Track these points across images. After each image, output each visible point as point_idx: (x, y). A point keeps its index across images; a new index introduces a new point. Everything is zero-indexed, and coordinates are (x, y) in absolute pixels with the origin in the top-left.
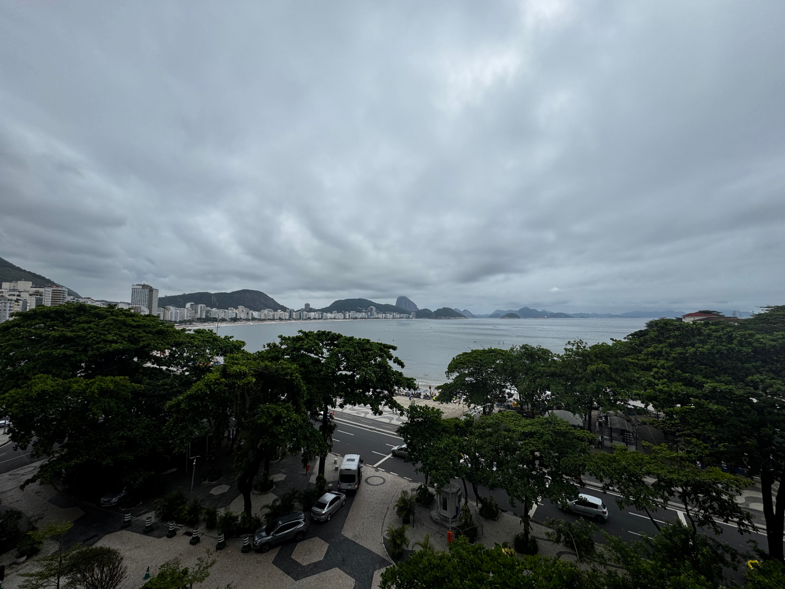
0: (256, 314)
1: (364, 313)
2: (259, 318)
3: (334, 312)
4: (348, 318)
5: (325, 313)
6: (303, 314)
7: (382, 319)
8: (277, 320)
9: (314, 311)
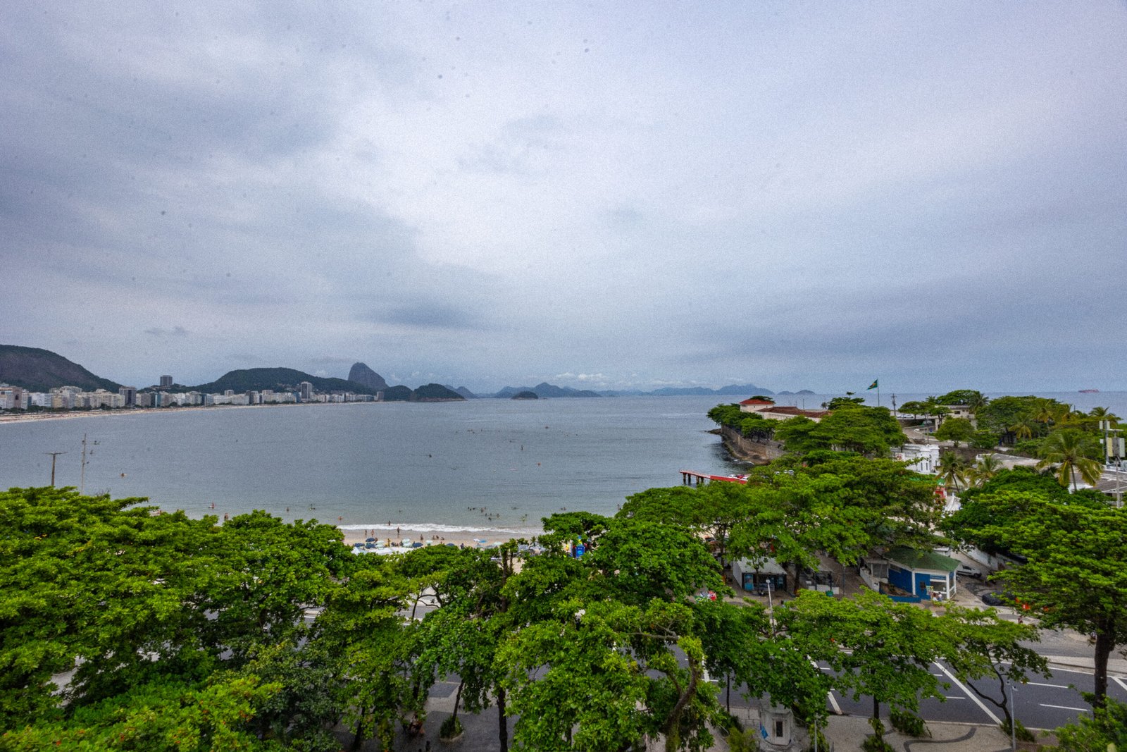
0: (38, 398)
1: (290, 394)
2: (49, 406)
3: (227, 392)
4: (258, 402)
5: (208, 395)
6: (159, 396)
7: (325, 402)
8: (96, 408)
9: (184, 390)
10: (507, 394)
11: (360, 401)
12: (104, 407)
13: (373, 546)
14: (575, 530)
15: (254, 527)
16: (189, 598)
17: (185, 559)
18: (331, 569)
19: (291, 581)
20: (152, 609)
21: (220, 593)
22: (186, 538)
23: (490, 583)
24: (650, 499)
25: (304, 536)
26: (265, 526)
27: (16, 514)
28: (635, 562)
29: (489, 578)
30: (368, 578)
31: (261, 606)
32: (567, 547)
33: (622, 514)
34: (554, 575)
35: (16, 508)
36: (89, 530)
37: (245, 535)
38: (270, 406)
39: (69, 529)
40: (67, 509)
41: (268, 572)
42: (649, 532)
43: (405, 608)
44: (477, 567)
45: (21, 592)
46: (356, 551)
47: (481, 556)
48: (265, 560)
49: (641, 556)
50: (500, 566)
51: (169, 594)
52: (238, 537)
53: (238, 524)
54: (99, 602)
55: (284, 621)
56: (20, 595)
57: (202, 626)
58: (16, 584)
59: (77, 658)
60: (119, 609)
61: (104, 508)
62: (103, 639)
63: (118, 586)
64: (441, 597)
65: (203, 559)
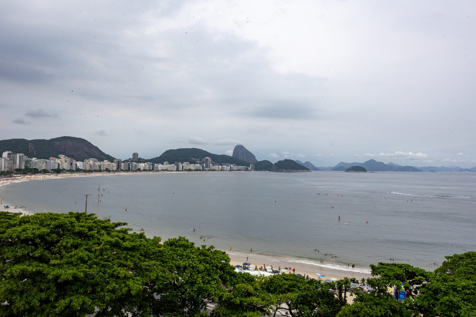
0: (80, 164)
1: (198, 165)
2: (84, 169)
3: (165, 163)
4: (181, 169)
5: (156, 164)
6: (132, 165)
7: (218, 171)
8: (104, 171)
9: (144, 161)
10: (341, 168)
11: (240, 170)
12: (107, 170)
13: (247, 269)
14: (398, 277)
15: (180, 247)
16: (147, 284)
17: (145, 261)
18: (222, 280)
19: (199, 283)
20: (129, 287)
21: (161, 284)
22: (145, 249)
23: (329, 308)
24: (469, 260)
25: (207, 256)
26: (185, 247)
27: (71, 226)
28: (455, 313)
29: (327, 304)
30: (245, 289)
31: (183, 296)
32: (391, 290)
33: (442, 270)
34: (380, 311)
35: (71, 223)
36: (101, 238)
37: (175, 251)
38: (187, 172)
39: (93, 236)
40: (92, 225)
41: (187, 274)
42: (469, 289)
43: (268, 315)
44: (319, 294)
45: (74, 267)
46: (237, 270)
47: (322, 286)
48: (185, 268)
49: (461, 308)
50: (336, 296)
51: (137, 280)
52: (171, 252)
53: (171, 244)
54: (105, 279)
55: (194, 308)
56: (73, 269)
57: (152, 302)
58: (71, 263)
59: (96, 308)
60: (114, 285)
61: (107, 227)
62: (107, 300)
63: (114, 271)
64: (293, 311)
65: (153, 262)
